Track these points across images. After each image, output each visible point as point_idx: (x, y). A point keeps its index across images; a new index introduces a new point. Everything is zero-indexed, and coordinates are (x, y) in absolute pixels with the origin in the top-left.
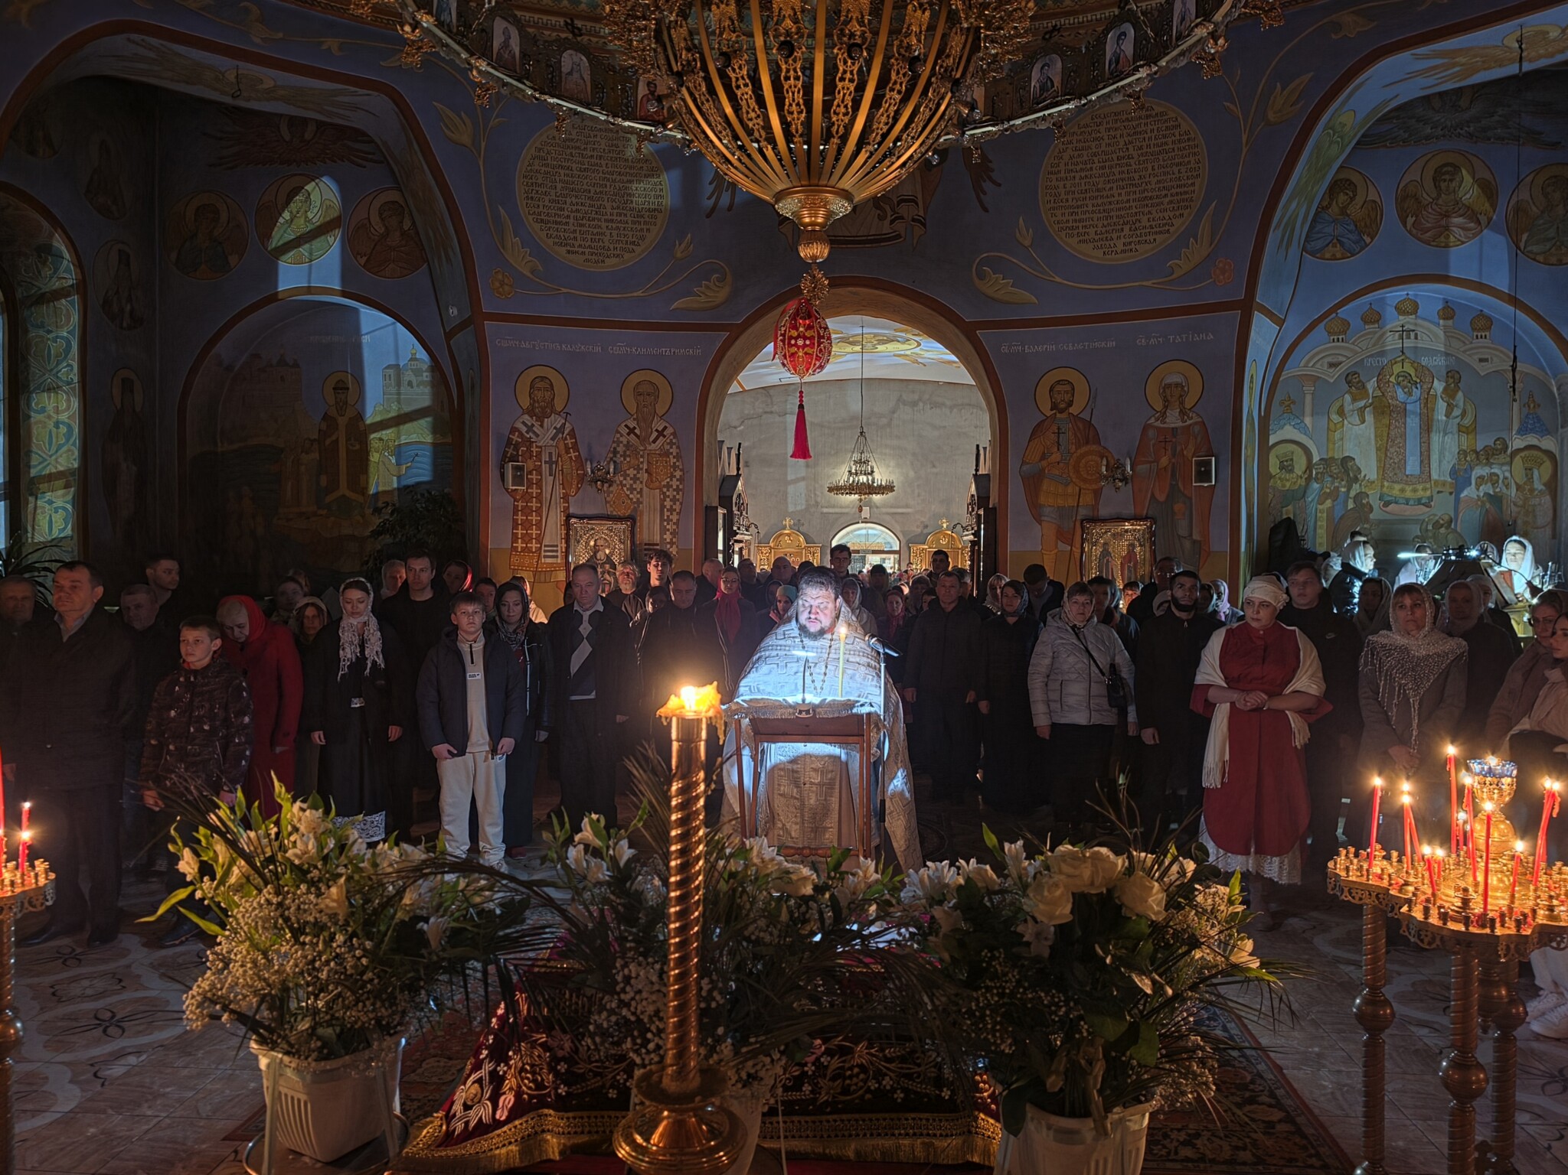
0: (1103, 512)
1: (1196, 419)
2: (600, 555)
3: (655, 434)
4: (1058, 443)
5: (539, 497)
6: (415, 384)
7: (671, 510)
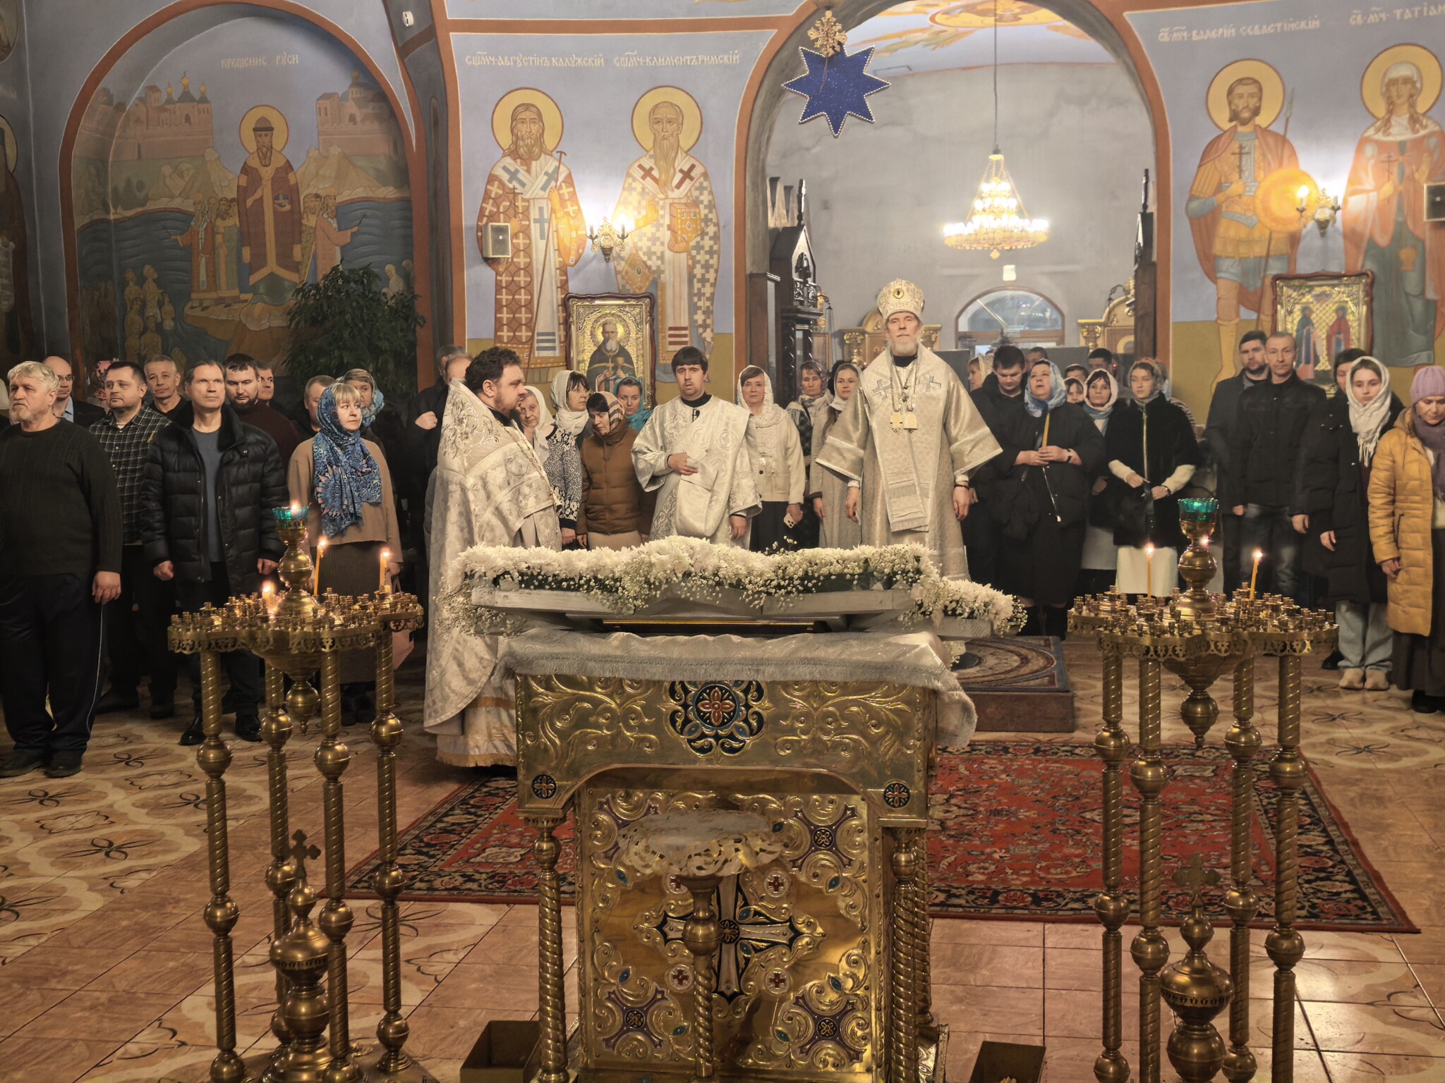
0: (1303, 267)
1: (1432, 127)
2: (612, 345)
3: (679, 176)
4: (1240, 167)
5: (528, 269)
6: (358, 119)
7: (703, 281)
